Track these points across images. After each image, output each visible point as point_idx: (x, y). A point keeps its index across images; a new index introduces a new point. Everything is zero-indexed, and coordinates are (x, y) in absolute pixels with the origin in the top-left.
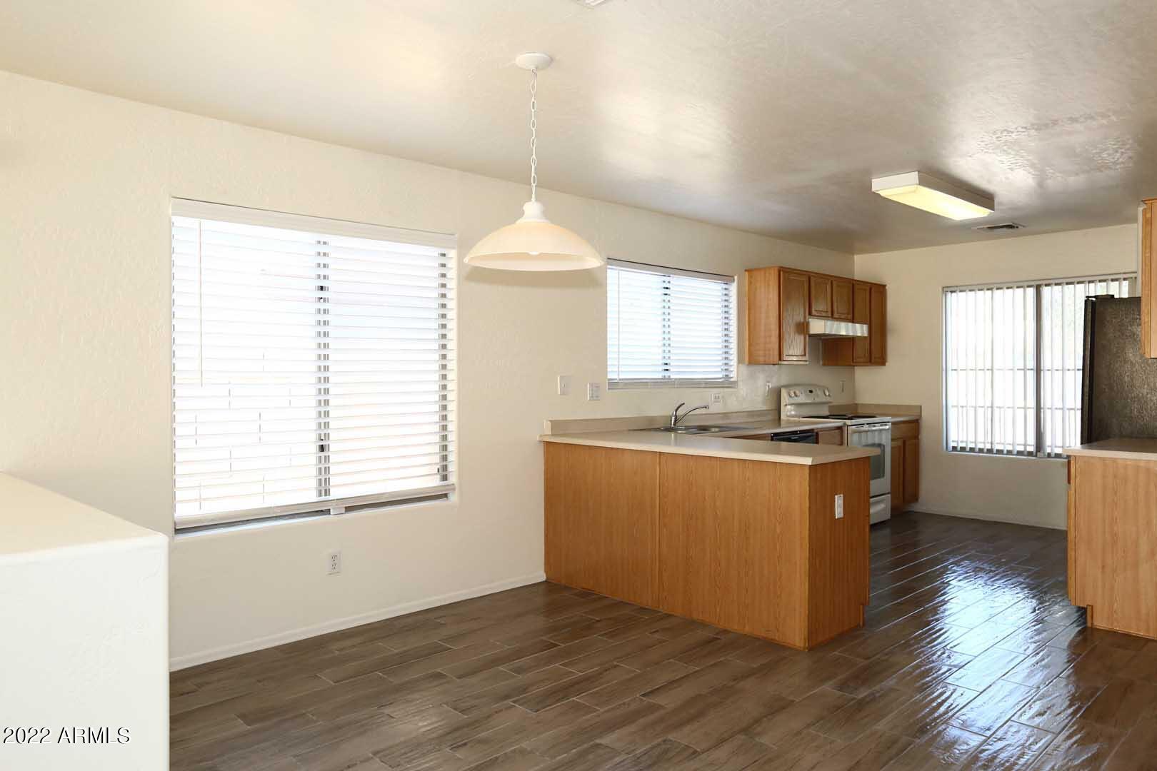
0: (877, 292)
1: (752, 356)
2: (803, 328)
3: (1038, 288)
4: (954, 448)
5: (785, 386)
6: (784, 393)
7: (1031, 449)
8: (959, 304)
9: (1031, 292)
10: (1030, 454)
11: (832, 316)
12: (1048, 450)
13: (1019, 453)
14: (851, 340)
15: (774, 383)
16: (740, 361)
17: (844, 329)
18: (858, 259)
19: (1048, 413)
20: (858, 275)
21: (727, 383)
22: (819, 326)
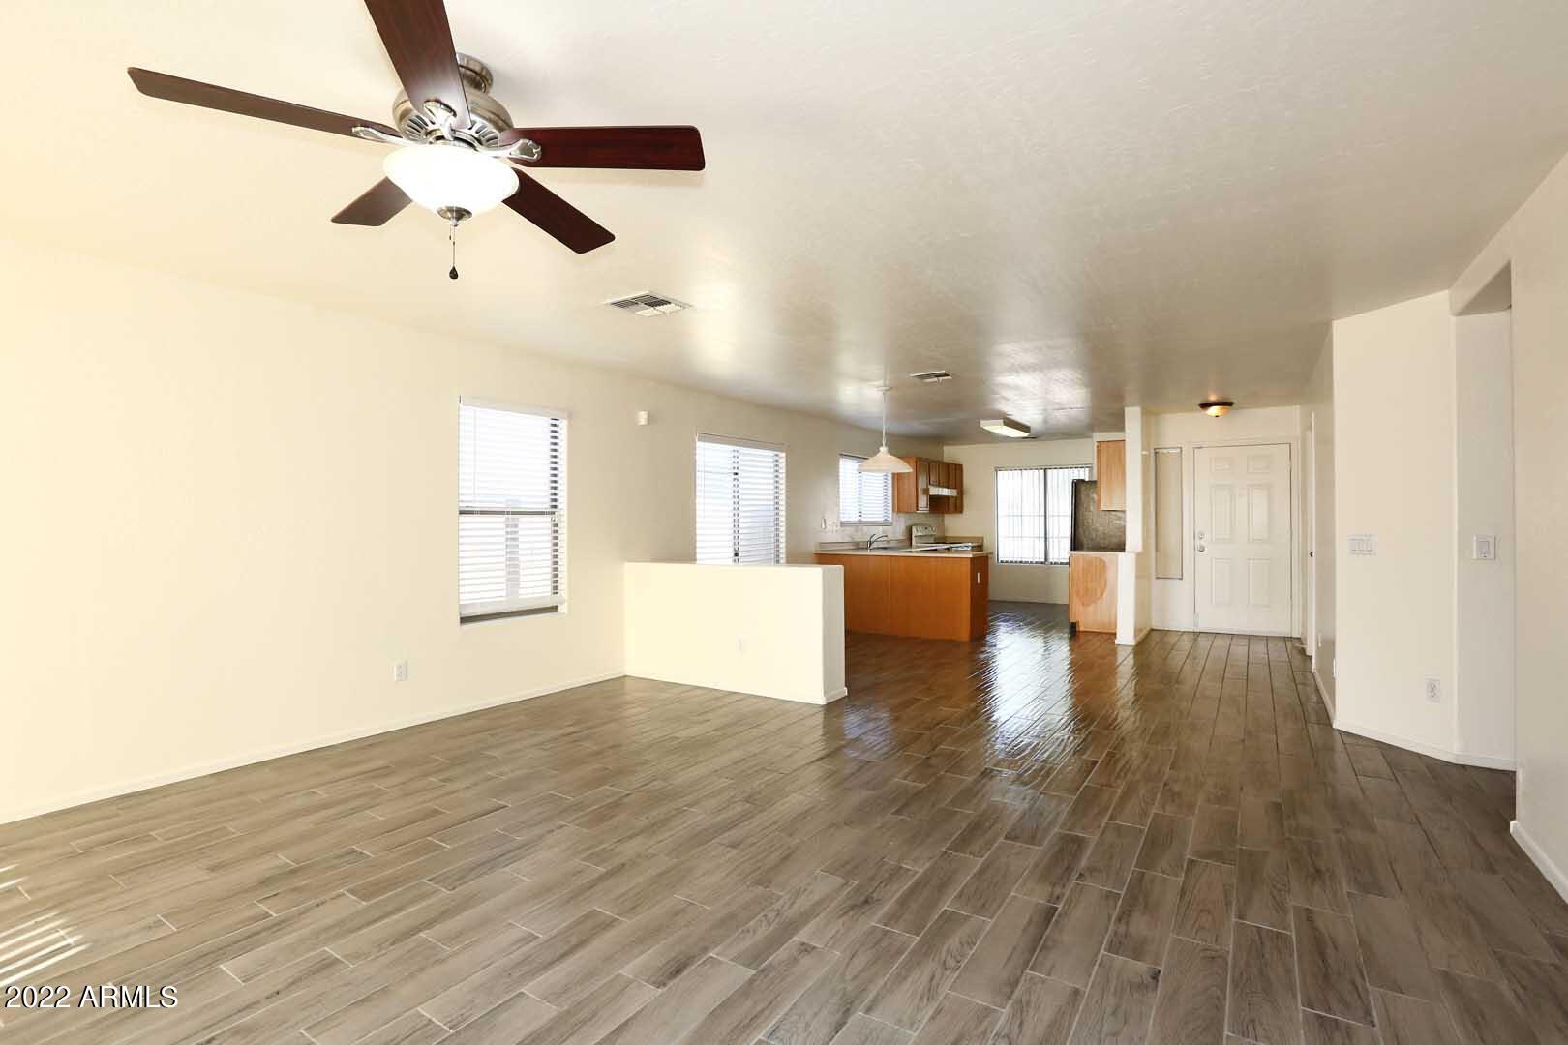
0: (958, 469)
1: (899, 507)
2: (926, 491)
3: (1045, 470)
4: (1002, 562)
5: (915, 525)
6: (914, 530)
7: (1043, 560)
8: (1004, 477)
9: (1042, 472)
10: (1042, 563)
11: (939, 485)
12: (1051, 560)
13: (1036, 563)
14: (947, 498)
15: (909, 524)
16: (893, 510)
17: (945, 492)
18: (946, 449)
19: (1051, 540)
20: (946, 459)
21: (885, 523)
22: (935, 491)
